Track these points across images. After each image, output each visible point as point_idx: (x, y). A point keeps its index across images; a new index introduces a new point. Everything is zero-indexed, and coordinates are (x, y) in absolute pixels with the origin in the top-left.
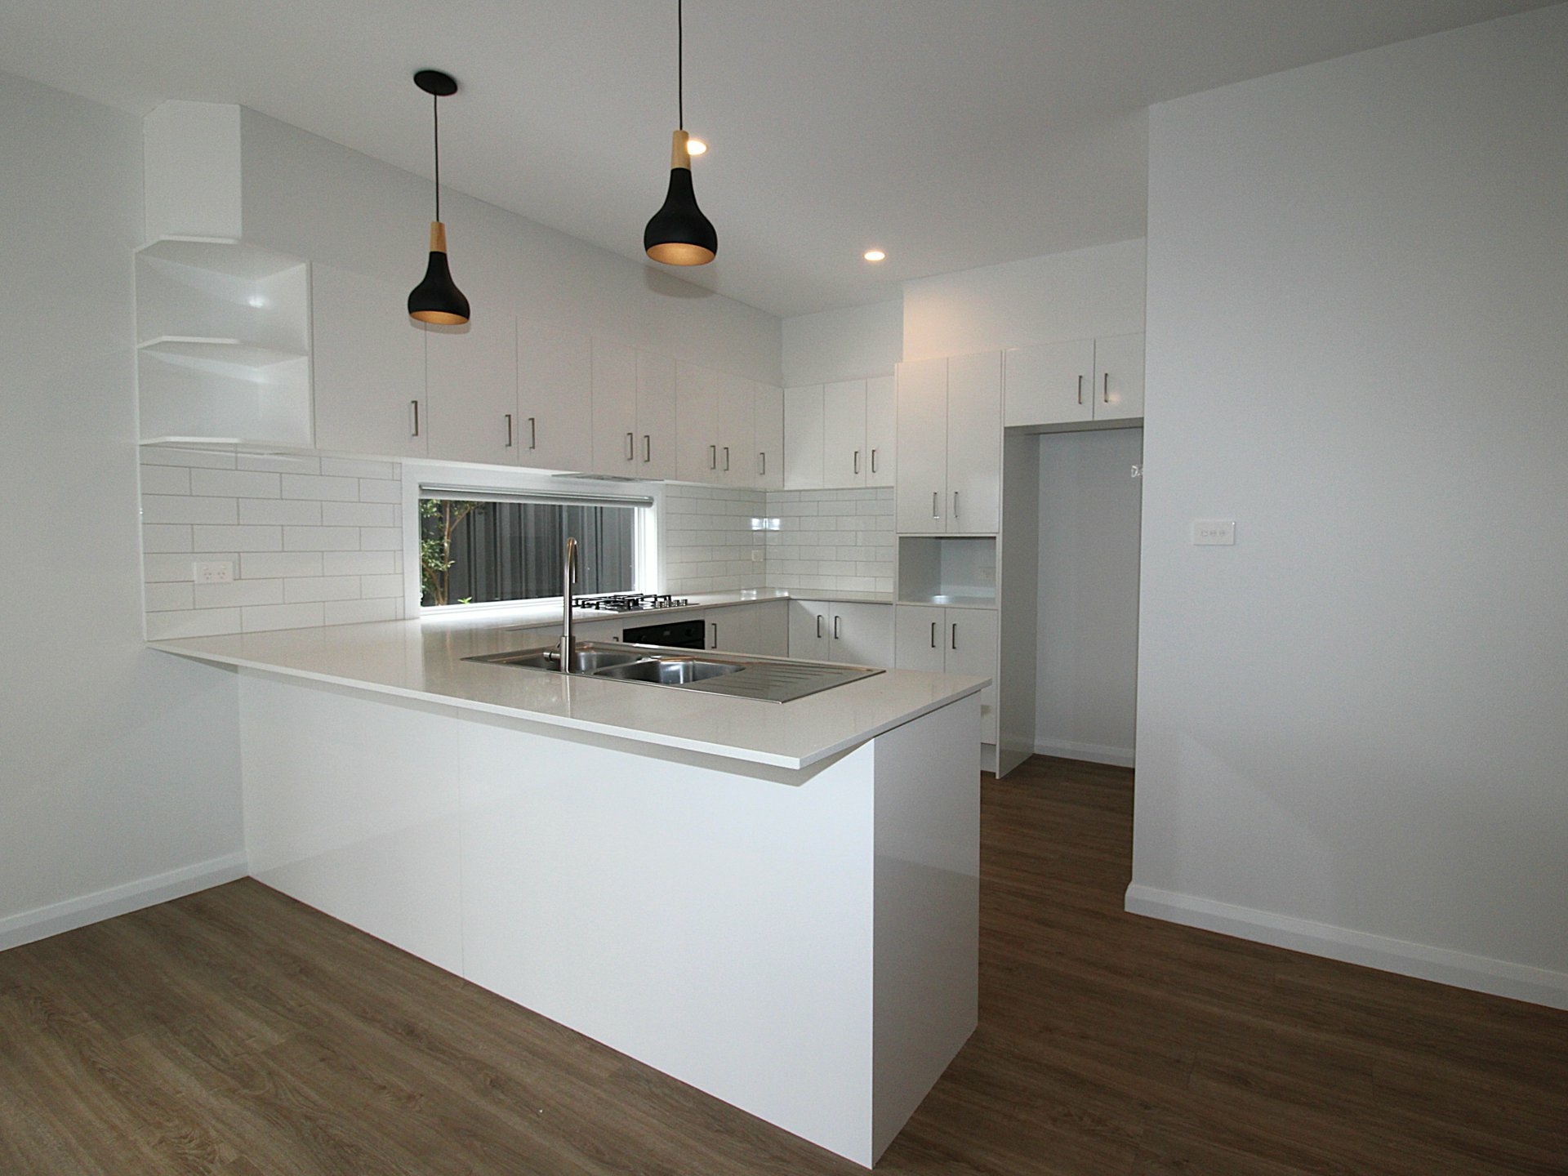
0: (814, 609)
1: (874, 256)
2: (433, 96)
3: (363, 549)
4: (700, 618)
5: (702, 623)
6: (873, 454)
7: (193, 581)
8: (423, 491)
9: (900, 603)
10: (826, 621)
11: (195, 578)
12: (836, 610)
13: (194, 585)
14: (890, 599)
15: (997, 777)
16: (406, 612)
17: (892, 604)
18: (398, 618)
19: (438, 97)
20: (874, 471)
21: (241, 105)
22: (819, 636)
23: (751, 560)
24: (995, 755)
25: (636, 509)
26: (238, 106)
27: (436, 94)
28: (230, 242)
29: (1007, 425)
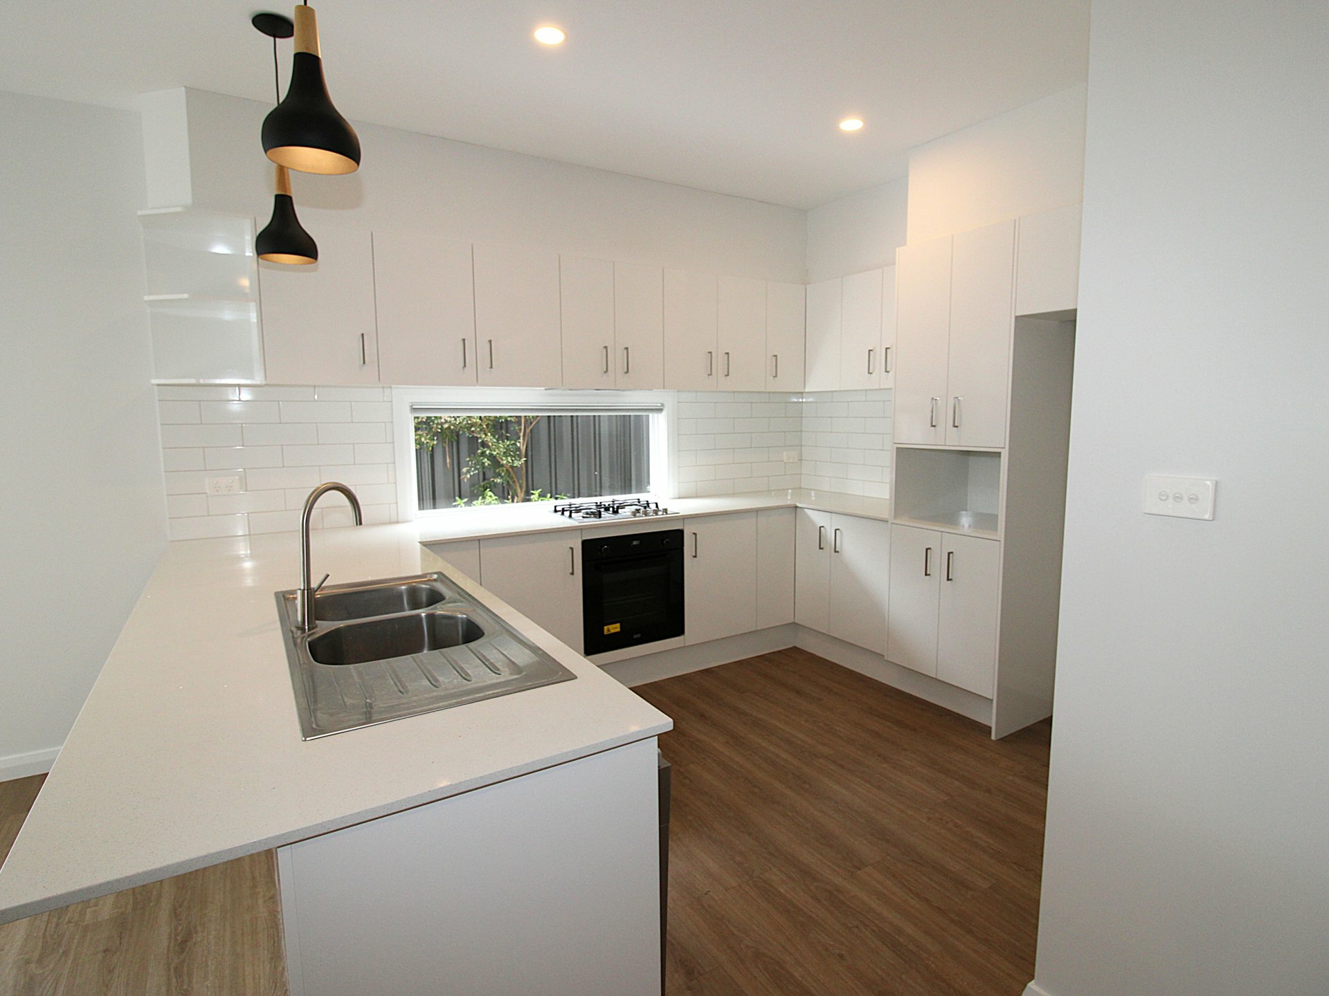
0: (818, 519)
1: (851, 125)
2: (272, 39)
3: (356, 463)
4: (680, 527)
5: (681, 533)
6: (886, 351)
7: (206, 493)
8: (414, 410)
9: (896, 522)
10: (829, 534)
11: (207, 491)
12: (837, 522)
13: (207, 496)
14: (885, 515)
15: (993, 737)
16: (399, 517)
17: (887, 522)
18: (392, 521)
19: (277, 39)
20: (886, 371)
21: (185, 87)
22: (821, 548)
23: (783, 461)
24: (991, 709)
25: (651, 415)
26: (183, 88)
27: (275, 37)
28: (179, 209)
29: (1018, 314)
